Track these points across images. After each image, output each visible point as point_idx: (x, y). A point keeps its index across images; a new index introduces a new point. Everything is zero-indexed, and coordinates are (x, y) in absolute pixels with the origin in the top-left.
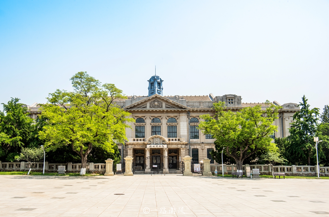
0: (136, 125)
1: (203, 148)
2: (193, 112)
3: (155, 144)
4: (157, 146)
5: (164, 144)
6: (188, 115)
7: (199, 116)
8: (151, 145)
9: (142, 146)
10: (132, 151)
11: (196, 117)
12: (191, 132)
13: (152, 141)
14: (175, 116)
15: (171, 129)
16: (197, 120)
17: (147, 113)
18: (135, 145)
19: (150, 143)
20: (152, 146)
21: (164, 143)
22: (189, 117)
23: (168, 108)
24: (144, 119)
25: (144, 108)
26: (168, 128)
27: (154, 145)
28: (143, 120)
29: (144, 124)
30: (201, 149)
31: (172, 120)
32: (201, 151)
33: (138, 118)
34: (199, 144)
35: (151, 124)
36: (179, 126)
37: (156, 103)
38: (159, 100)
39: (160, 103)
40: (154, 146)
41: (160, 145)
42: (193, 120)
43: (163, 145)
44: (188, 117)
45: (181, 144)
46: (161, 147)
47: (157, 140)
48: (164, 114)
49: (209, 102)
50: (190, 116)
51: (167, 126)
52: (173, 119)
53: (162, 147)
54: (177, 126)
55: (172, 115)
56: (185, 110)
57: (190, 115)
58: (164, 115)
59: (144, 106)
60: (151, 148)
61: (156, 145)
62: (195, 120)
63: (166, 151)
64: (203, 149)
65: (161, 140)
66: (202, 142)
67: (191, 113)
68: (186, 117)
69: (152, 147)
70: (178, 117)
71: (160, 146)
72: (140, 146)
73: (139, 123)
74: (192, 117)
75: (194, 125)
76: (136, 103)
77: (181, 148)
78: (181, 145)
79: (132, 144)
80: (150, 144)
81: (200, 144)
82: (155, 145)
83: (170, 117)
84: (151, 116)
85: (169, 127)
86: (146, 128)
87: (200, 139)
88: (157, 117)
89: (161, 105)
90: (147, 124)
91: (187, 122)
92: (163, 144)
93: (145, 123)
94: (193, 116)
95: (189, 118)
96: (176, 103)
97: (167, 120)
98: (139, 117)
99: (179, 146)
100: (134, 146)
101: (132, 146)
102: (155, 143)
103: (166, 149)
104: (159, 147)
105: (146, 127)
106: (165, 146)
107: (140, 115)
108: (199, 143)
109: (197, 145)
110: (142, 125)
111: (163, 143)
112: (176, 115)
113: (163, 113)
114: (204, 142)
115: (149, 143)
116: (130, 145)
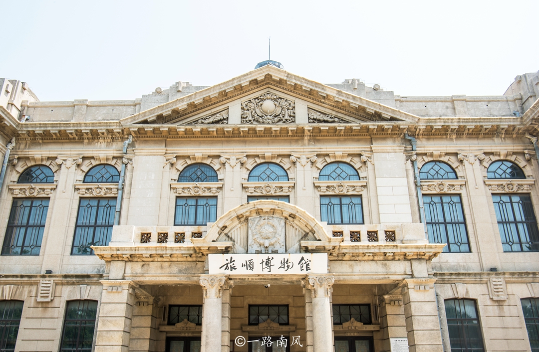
0: (180, 191)
1: (502, 298)
2: (428, 139)
3: (258, 252)
4: (268, 263)
5: (313, 251)
6: (409, 148)
7: (456, 154)
8: (234, 256)
9: (184, 266)
10: (124, 296)
11: (445, 159)
12: (432, 223)
13: (238, 232)
14: (349, 155)
15: (337, 208)
16: (448, 169)
17: (228, 142)
18: (144, 264)
19: (229, 244)
20: (237, 264)
21: (311, 244)
22: (414, 158)
23: (319, 121)
24: (216, 168)
25: (217, 122)
26: (324, 208)
27: (248, 257)
28: (210, 173)
29: (214, 185)
30: (489, 302)
31: (339, 171)
32: (493, 310)
33: (189, 162)
34: (477, 276)
35: (244, 188)
36: (372, 193)
37: (269, 105)
38: (282, 95)
39: (284, 103)
40: (249, 265)
41: (286, 256)
42: (433, 172)
43: (307, 256)
44: (409, 158)
45: (405, 257)
46: (290, 272)
47: (267, 230)
48: (304, 145)
49: (489, 101)
50: (417, 154)
51: (318, 194)
52: (342, 166)
53: (296, 271)
54: (364, 193)
55: (338, 150)
56: (393, 123)
57: (420, 150)
58: (303, 151)
59: (218, 117)
60: (234, 272)
61: (264, 257)
62: (442, 172)
63: (321, 292)
64: (500, 303)
65: (291, 232)
66: (488, 264)
67: (418, 142)
68: (403, 156)
69: (240, 271)
70: (364, 158)
71: (285, 263)
72: (175, 269)
73: (191, 185)
74: (427, 159)
75: (437, 191)
76: (182, 100)
77: (410, 282)
78: (407, 263)
79: (132, 258)
80: (226, 250)
81: (480, 274)
82: (258, 259)
83: (329, 160)
84: (247, 156)
85: (326, 201)
86: (223, 203)
87: (479, 253)
88: (273, 157)
89: (290, 112)
90: (226, 188)
91: (407, 177)
92: (307, 250)
93: (219, 184)
94: (432, 155)
95: (413, 162)
96: (354, 98)
97: (315, 169)
98: (194, 158)
99: (397, 270)
100: (137, 268)
101: (129, 271)
102: (256, 247)
103: (321, 281)
104: (282, 272)
105: (223, 198)
106: (319, 264)
107: (199, 151)
108: (477, 271)
109: (467, 279)
110: (207, 194)
111: (304, 243)
112: (354, 147)
113: (297, 141)
114: (498, 265)
115: (221, 245)
116: (121, 265)
